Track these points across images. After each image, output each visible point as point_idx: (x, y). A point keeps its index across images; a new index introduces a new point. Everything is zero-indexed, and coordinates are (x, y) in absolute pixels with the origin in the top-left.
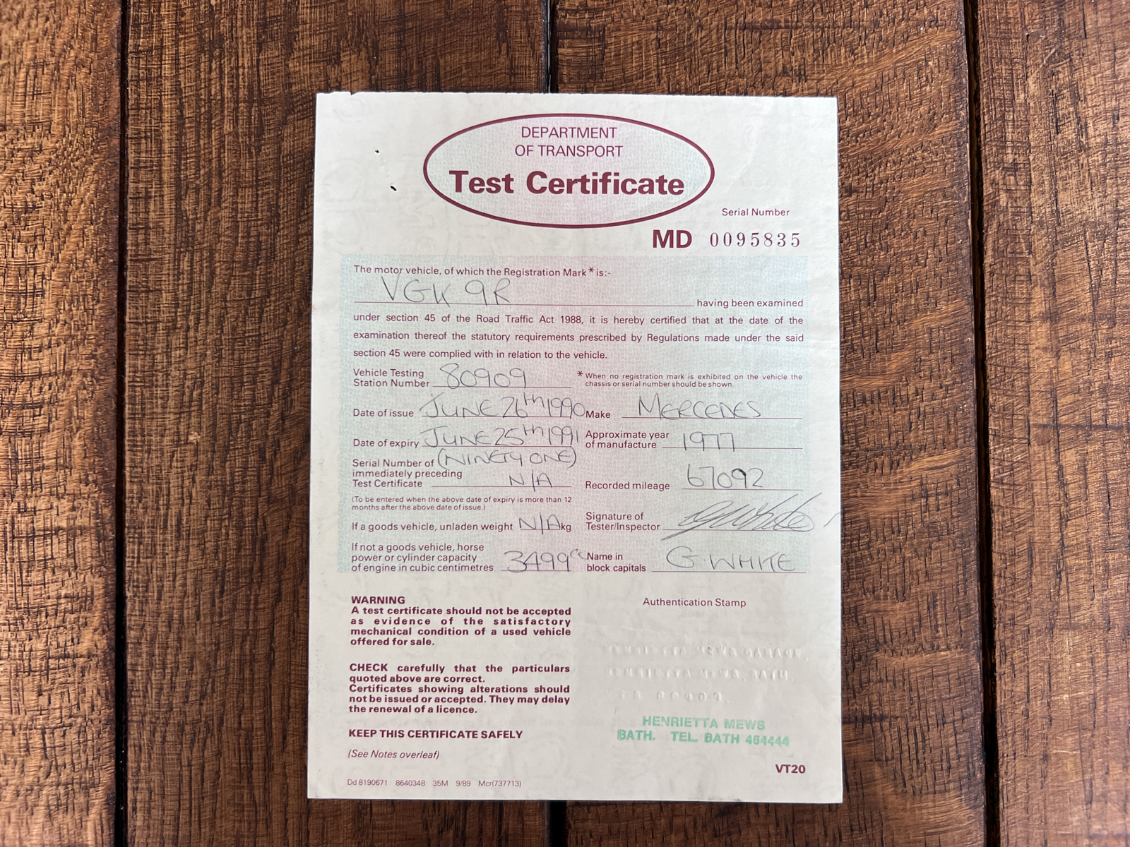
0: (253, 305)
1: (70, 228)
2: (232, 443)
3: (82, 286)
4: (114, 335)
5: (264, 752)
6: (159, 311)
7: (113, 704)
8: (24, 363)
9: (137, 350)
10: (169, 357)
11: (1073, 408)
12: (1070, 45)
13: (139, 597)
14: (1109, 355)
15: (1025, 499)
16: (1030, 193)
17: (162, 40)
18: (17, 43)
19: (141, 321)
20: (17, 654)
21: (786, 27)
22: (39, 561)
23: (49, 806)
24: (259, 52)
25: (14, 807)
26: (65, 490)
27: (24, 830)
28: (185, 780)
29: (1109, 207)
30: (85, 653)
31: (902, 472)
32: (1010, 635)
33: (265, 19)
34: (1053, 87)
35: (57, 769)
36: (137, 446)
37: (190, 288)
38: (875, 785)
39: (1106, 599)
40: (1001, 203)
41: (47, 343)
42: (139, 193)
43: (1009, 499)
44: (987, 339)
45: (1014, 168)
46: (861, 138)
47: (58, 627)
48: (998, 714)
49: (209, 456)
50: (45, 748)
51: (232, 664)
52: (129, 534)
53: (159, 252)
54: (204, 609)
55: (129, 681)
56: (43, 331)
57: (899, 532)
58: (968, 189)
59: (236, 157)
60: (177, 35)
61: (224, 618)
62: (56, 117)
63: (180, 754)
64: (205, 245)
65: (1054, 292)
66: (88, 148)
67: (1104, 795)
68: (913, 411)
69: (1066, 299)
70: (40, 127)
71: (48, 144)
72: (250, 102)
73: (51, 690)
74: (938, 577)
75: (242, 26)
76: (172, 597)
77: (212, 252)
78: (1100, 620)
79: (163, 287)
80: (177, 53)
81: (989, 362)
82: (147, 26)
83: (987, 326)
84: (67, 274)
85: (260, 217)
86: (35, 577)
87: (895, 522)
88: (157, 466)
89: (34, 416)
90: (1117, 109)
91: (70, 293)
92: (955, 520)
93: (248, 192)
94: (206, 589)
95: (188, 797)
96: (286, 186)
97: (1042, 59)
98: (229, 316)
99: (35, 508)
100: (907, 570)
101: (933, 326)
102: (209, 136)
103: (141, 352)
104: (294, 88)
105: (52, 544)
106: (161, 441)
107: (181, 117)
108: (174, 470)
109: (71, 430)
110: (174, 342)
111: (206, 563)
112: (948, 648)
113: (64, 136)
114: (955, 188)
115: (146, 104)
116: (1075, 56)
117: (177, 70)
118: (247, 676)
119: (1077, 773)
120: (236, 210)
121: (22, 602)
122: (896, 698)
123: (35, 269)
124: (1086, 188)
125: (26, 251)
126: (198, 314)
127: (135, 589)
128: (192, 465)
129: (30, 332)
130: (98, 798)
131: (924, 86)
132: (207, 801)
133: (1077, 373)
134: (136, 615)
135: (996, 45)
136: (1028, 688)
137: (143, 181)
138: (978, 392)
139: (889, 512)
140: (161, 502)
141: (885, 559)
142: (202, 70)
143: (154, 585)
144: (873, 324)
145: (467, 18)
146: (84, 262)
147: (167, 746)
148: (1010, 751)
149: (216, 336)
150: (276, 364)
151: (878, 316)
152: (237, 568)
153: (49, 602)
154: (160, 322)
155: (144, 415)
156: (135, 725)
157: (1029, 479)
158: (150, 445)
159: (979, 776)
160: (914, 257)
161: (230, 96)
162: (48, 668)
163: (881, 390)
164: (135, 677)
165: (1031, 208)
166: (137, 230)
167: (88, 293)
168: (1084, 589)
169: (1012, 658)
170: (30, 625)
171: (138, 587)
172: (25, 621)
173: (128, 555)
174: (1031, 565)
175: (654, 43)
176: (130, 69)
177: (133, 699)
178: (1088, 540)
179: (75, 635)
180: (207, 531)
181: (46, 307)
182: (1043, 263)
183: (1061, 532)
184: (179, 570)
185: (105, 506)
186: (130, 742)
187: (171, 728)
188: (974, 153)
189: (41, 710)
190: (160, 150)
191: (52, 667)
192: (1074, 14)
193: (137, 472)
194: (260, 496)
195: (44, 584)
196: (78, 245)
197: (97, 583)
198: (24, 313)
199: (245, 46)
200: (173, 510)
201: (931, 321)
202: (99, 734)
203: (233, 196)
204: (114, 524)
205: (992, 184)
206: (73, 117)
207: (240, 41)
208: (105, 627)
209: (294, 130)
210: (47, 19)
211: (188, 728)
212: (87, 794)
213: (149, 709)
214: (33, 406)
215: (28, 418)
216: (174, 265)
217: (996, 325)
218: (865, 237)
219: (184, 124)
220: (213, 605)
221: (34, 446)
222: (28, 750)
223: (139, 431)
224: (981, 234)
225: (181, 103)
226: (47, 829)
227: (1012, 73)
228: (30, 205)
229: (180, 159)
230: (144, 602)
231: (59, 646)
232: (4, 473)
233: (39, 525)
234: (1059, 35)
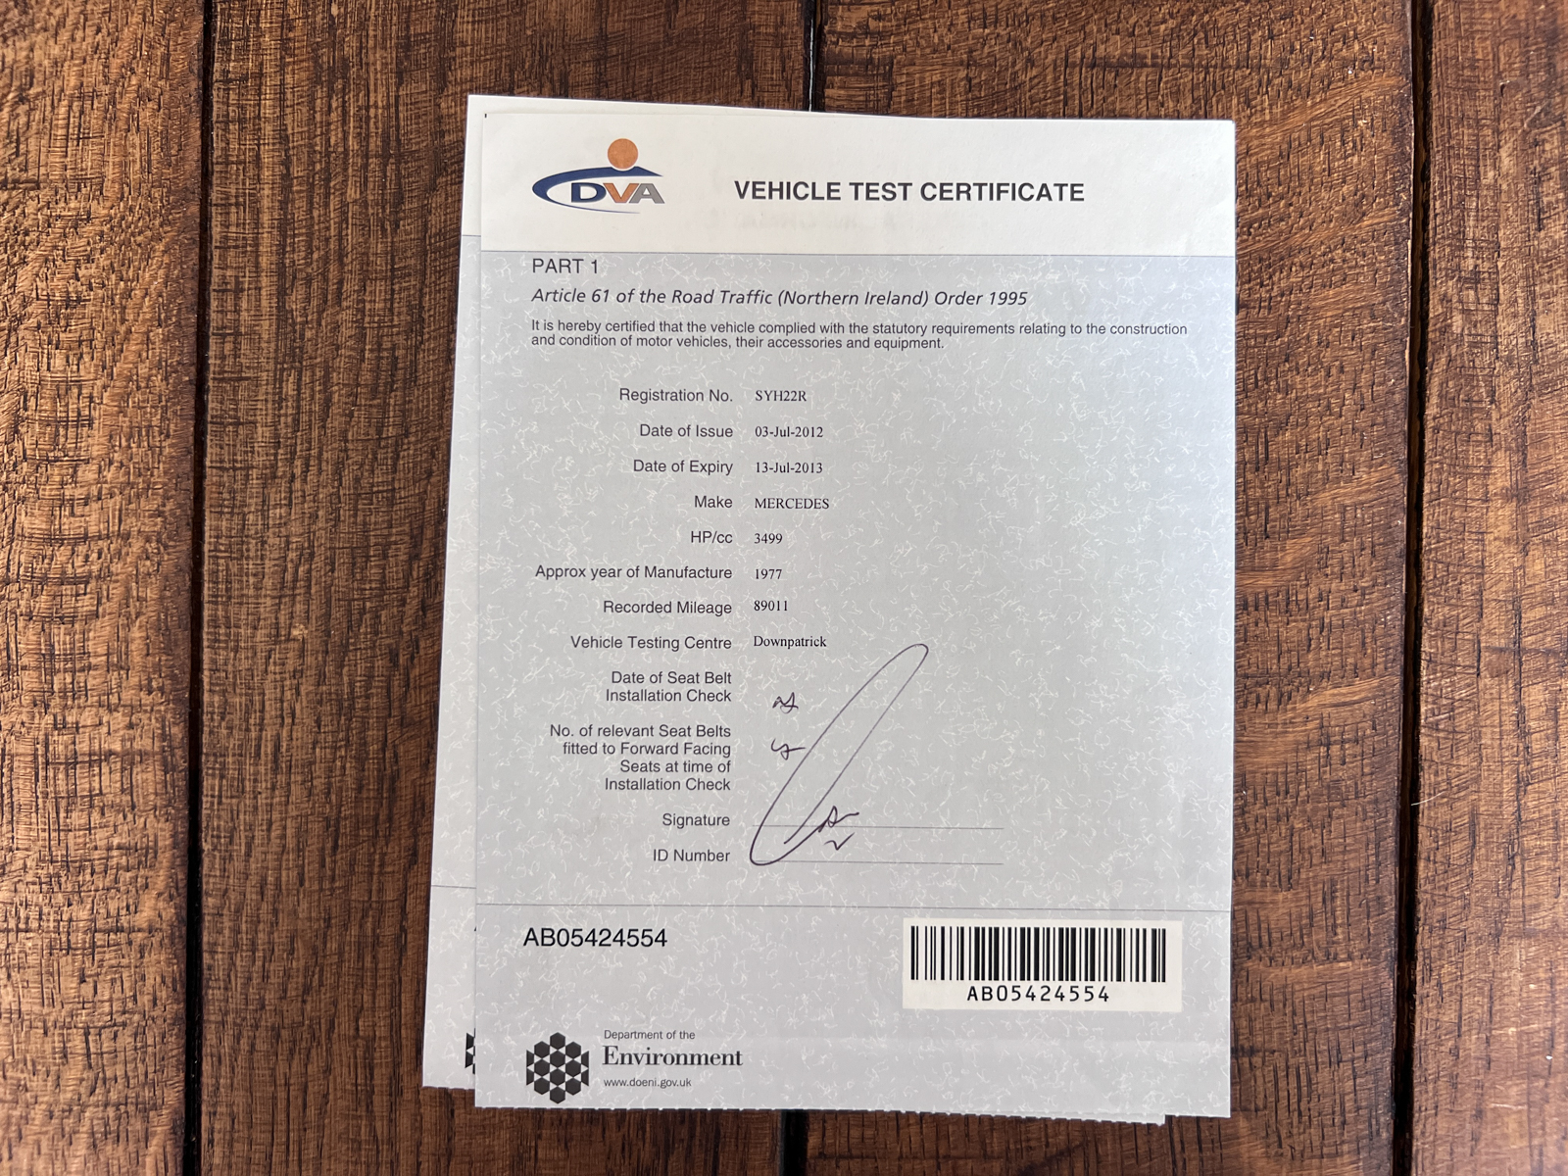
0: (384, 447)
1: (129, 331)
2: (352, 641)
3: (145, 413)
4: (190, 484)
5: (390, 1070)
6: (253, 452)
7: (182, 997)
8: (64, 520)
9: (221, 506)
10: (265, 517)
11: (1544, 625)
12: (1564, 101)
13: (220, 851)
15: (1469, 753)
16: (1496, 316)
17: (261, 64)
18: (56, 63)
19: (227, 465)
20: (52, 924)
21: (1154, 65)
22: (83, 797)
23: (93, 1134)
24: (399, 85)
25: (46, 1132)
26: (120, 699)
27: (58, 1164)
28: (281, 1104)
30: (145, 925)
31: (1294, 709)
32: (1438, 943)
33: (408, 37)
35: (105, 1083)
36: (219, 641)
37: (296, 421)
38: (1240, 1144)
40: (1454, 328)
41: (96, 493)
42: (226, 284)
43: (1446, 753)
44: (1425, 524)
45: (1475, 279)
46: (1255, 229)
47: (108, 889)
48: (1416, 1052)
49: (320, 658)
50: (88, 1055)
51: (347, 948)
52: (207, 763)
53: (253, 368)
54: (311, 870)
55: (205, 967)
56: (91, 476)
57: (1287, 792)
58: (1407, 306)
59: (363, 235)
60: (282, 58)
61: (337, 884)
62: (110, 172)
63: (274, 1069)
64: (318, 360)
65: (1525, 458)
66: (155, 217)
68: (1314, 623)
69: (1541, 470)
70: (88, 185)
71: (100, 210)
72: (385, 157)
73: (98, 975)
74: (1340, 857)
75: (375, 47)
76: (265, 853)
77: (328, 371)
79: (259, 418)
80: (282, 84)
81: (1426, 557)
82: (241, 43)
83: (1425, 505)
84: (125, 396)
85: (396, 323)
86: (77, 818)
87: (1281, 779)
88: (248, 670)
89: (78, 595)
91: (128, 424)
92: (1368, 778)
93: (380, 286)
94: (313, 844)
95: (284, 1127)
96: (433, 279)
97: (1522, 121)
98: (350, 461)
99: (77, 723)
100: (1296, 847)
101: (1347, 502)
102: (327, 205)
103: (226, 510)
104: (447, 138)
105: (100, 774)
106: (254, 636)
107: (287, 177)
108: (270, 677)
109: (128, 616)
110: (272, 496)
111: (313, 807)
112: (1350, 958)
113: (122, 199)
114: (1388, 305)
115: (238, 156)
117: (282, 108)
118: (368, 964)
119: (1521, 1136)
120: (363, 311)
121: (59, 853)
122: (1274, 1024)
123: (80, 388)
125: (68, 361)
126: (307, 460)
127: (215, 840)
128: (294, 671)
129: (72, 477)
130: (161, 1126)
131: (1350, 155)
132: (310, 1134)
133: (1552, 576)
134: (215, 876)
135: (1456, 98)
136: (1460, 1017)
137: (232, 267)
138: (1408, 597)
139: (1274, 765)
140: (252, 721)
141: (1264, 831)
142: (318, 109)
143: (241, 837)
144: (1262, 497)
145: (696, 42)
146: (148, 379)
147: (256, 1057)
148: (1430, 1104)
149: (332, 490)
150: (415, 532)
151: (1270, 487)
152: (356, 815)
153: (96, 854)
154: (253, 467)
155: (229, 598)
156: (213, 1026)
157: (1476, 724)
158: (237, 641)
159: (1384, 1135)
160: (1324, 403)
161: (356, 147)
162: (93, 945)
163: (1270, 591)
164: (214, 962)
165: (1496, 338)
166: (224, 336)
167: (153, 424)
168: (1546, 882)
169: (1439, 975)
170: (69, 885)
171: (219, 837)
172: (63, 880)
173: (205, 793)
174: (1474, 846)
175: (962, 83)
176: (215, 104)
177: (211, 992)
178: (1555, 813)
179: (131, 901)
180: (315, 763)
181: (95, 443)
182: (1510, 418)
183: (1518, 800)
184: (276, 816)
185: (175, 724)
186: (206, 1050)
187: (262, 1033)
188: (1418, 253)
189: (84, 1003)
190: (257, 224)
191: (99, 943)
193: (219, 678)
194: (390, 716)
195: (90, 829)
196: (140, 356)
197: (162, 830)
198: (63, 449)
199: (379, 76)
200: (269, 733)
201: (1345, 495)
202: (164, 1037)
203: (358, 291)
204: (187, 748)
205: (1442, 300)
206: (135, 173)
207: (372, 68)
208: (173, 891)
209: (446, 199)
210: (99, 30)
211: (285, 1034)
212: (146, 1120)
213: (232, 1006)
214: (76, 581)
215: (69, 598)
216: (275, 388)
217: (1439, 504)
218: (1256, 374)
219: (291, 186)
220: (323, 865)
221: (77, 637)
222: (65, 1056)
223: (222, 621)
224: (1423, 373)
225: (288, 157)
226: (90, 1165)
227: (1478, 140)
228: (74, 296)
229: (285, 237)
230: (228, 858)
231: (108, 915)
232: (34, 674)
233: (83, 747)
234: (1547, 86)
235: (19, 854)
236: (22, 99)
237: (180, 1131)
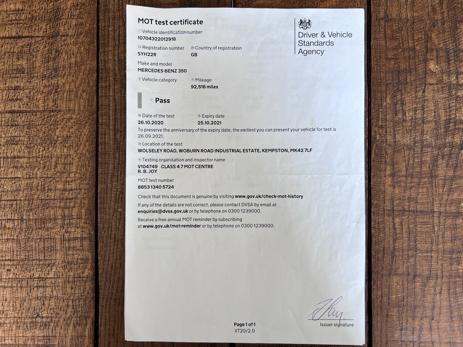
1: (81, 143)
3: (85, 161)
4: (95, 177)
6: (109, 170)
7: (94, 292)
8: (67, 186)
9: (102, 182)
10: (112, 184)
11: (398, 205)
12: (401, 86)
13: (102, 259)
14: (411, 188)
15: (382, 233)
16: (387, 135)
17: (110, 84)
18: (64, 84)
19: (103, 173)
20: (65, 276)
22: (72, 248)
23: (74, 324)
25: (63, 324)
26: (80, 226)
27: (66, 331)
28: (117, 316)
29: (412, 140)
30: (86, 276)
32: (376, 276)
34: (395, 100)
35: (77, 312)
36: (102, 212)
37: (119, 163)
39: (408, 266)
40: (377, 138)
41: (74, 180)
42: (103, 132)
43: (377, 233)
44: (372, 182)
45: (382, 127)
47: (78, 268)
48: (372, 301)
50: (73, 306)
52: (99, 240)
53: (109, 151)
56: (73, 176)
58: (367, 133)
60: (114, 82)
62: (76, 108)
63: (115, 308)
64: (123, 149)
65: (394, 167)
66: (86, 118)
67: (406, 328)
69: (397, 170)
70: (72, 111)
71: (74, 116)
73: (75, 287)
76: (113, 260)
78: (406, 272)
79: (110, 162)
80: (115, 88)
81: (372, 190)
82: (105, 79)
83: (372, 178)
84: (80, 158)
86: (71, 252)
88: (108, 219)
89: (70, 202)
90: (416, 108)
91: (81, 164)
95: (117, 321)
97: (392, 91)
99: (70, 231)
105: (76, 242)
106: (110, 211)
107: (116, 109)
108: (114, 220)
109: (81, 207)
110: (113, 180)
113: (79, 114)
115: (105, 104)
116: (403, 90)
117: (115, 93)
119: (397, 321)
121: (66, 260)
123: (70, 156)
124: (405, 134)
125: (67, 150)
126: (121, 172)
128: (119, 219)
129: (69, 176)
130: (90, 321)
133: (400, 193)
134: (101, 265)
135: (377, 86)
136: (382, 293)
137: (104, 129)
138: (368, 198)
140: (109, 230)
142: (122, 94)
143: (107, 256)
146: (85, 154)
147: (111, 305)
148: (376, 313)
153: (75, 260)
154: (109, 173)
155: (104, 203)
156: (101, 299)
157: (384, 227)
158: (106, 212)
162: (74, 281)
164: (101, 284)
165: (387, 140)
166: (102, 144)
167: (86, 164)
168: (401, 262)
169: (377, 284)
170: (69, 267)
171: (102, 256)
172: (67, 266)
173: (99, 246)
174: (384, 254)
176: (100, 93)
177: (101, 291)
178: (402, 247)
179: (83, 271)
181: (74, 169)
182: (390, 158)
183: (394, 244)
184: (115, 251)
185: (92, 231)
186: (100, 304)
187: (112, 300)
188: (369, 121)
189: (72, 294)
190: (109, 119)
192: (404, 76)
193: (102, 220)
195: (73, 255)
196: (83, 149)
197: (89, 255)
198: (67, 170)
200: (113, 233)
202: (90, 301)
204: (95, 237)
205: (374, 132)
206: (82, 108)
208: (92, 268)
210: (73, 76)
211: (117, 300)
212: (86, 320)
213: (105, 294)
214: (70, 199)
215: (68, 203)
216: (114, 156)
217: (375, 178)
219: (117, 110)
221: (70, 212)
222: (68, 306)
223: (102, 208)
224: (371, 148)
225: (116, 104)
226: (73, 331)
227: (382, 96)
228: (69, 136)
229: (115, 122)
230: (104, 261)
231: (78, 274)
232: (61, 220)
233: (72, 236)
234: (398, 83)
235: (58, 261)
236: (56, 92)
237: (94, 323)
